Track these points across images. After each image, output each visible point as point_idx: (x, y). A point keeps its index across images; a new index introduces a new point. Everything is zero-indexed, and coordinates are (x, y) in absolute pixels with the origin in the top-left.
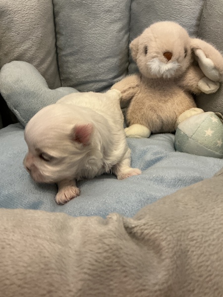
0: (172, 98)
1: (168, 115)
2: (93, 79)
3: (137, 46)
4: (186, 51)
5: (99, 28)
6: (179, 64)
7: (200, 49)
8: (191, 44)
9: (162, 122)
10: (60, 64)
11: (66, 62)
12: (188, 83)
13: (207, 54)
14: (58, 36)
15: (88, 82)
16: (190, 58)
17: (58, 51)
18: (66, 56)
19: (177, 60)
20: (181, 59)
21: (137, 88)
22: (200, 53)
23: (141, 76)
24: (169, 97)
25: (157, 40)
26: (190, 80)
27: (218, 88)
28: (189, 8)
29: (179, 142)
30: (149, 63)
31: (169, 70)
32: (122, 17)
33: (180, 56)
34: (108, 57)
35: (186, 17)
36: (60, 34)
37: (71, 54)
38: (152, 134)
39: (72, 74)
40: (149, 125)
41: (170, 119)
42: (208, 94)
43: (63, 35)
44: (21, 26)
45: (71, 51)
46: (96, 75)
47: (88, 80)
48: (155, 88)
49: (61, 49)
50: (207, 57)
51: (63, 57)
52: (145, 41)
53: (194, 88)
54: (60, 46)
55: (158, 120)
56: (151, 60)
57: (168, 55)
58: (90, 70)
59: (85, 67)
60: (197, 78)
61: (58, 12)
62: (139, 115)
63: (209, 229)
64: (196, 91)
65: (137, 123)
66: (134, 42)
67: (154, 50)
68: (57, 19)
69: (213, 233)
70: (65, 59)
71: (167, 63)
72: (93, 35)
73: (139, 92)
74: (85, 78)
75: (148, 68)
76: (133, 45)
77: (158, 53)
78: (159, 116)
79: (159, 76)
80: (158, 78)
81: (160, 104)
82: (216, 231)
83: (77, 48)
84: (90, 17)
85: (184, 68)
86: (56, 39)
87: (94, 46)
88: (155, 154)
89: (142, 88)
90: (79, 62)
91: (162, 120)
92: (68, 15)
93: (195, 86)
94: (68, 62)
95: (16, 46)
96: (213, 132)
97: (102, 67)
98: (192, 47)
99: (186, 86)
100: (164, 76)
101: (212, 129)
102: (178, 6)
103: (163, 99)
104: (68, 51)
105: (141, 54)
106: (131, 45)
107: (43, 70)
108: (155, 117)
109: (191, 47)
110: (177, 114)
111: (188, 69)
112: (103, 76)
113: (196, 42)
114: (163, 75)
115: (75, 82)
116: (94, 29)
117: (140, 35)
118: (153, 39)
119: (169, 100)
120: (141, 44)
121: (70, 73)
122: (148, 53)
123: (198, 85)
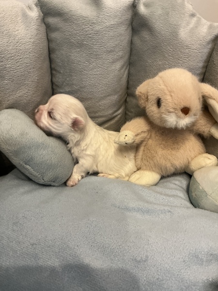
3: (146, 95)
5: (101, 69)
8: (202, 91)
14: (54, 72)
17: (54, 87)
21: (147, 132)
24: (181, 144)
25: (172, 94)
28: (197, 52)
30: (165, 116)
32: (124, 55)
34: (108, 96)
35: (194, 60)
36: (55, 70)
43: (60, 73)
44: (15, 73)
54: (56, 83)
57: (186, 111)
60: (209, 125)
61: (54, 49)
64: (208, 135)
68: (53, 56)
71: (184, 118)
72: (95, 76)
73: (148, 137)
75: (163, 120)
76: (140, 93)
77: (175, 109)
83: (76, 88)
84: (92, 58)
86: (52, 74)
87: (95, 86)
92: (66, 54)
93: (207, 132)
97: (103, 105)
102: (187, 50)
104: (67, 89)
110: (190, 159)
112: (103, 112)
116: (95, 70)
119: (182, 147)
120: (153, 95)
122: (162, 106)
123: (209, 131)
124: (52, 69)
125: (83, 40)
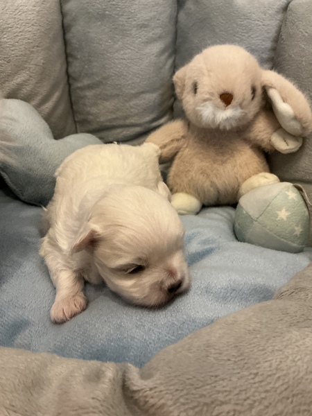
0: (233, 156)
1: (227, 182)
2: (121, 122)
3: (183, 80)
4: (254, 90)
5: (130, 51)
6: (243, 111)
7: (275, 88)
8: (262, 79)
9: (218, 192)
10: (73, 99)
11: (82, 98)
12: (257, 136)
13: (284, 96)
14: (70, 59)
15: (114, 127)
16: (260, 100)
17: (71, 81)
18: (81, 88)
19: (241, 105)
20: (245, 103)
21: (183, 140)
22: (274, 95)
23: (189, 124)
24: (228, 156)
25: (212, 74)
26: (260, 132)
27: (301, 145)
28: (261, 24)
29: (239, 225)
30: (199, 108)
31: (227, 119)
32: (164, 34)
33: (244, 100)
34: (142, 93)
35: (257, 37)
36: (72, 56)
37: (90, 87)
38: (204, 207)
39: (92, 115)
40: (199, 195)
41: (229, 188)
42: (286, 155)
43: (76, 59)
44: (12, 51)
45: (89, 82)
46: (126, 118)
47: (114, 124)
48: (208, 142)
49: (74, 79)
50: (284, 101)
51: (78, 91)
52: (194, 75)
53: (265, 143)
54: (73, 75)
55: (212, 189)
56: (202, 104)
57: (227, 98)
58: (118, 110)
59: (109, 105)
60: (269, 130)
61: (70, 27)
62: (186, 180)
63: (245, 400)
64: (269, 147)
65: (182, 191)
66: (179, 73)
67: (206, 89)
68: (69, 36)
69: (251, 407)
70: (81, 93)
71: (225, 110)
72: (121, 61)
73: (185, 146)
74: (109, 121)
75: (198, 115)
76: (177, 77)
77: (211, 94)
78: (213, 184)
79: (213, 126)
80: (212, 129)
81: (215, 166)
82: (257, 404)
83: (97, 79)
84: (117, 35)
85: (250, 115)
86: (68, 63)
87: (123, 77)
88: (204, 242)
89: (191, 141)
90: (101, 99)
91: (217, 188)
92: (84, 30)
93: (266, 140)
94: (85, 97)
95: (6, 79)
96: (289, 213)
97: (135, 107)
98: (263, 85)
99: (254, 140)
100: (221, 127)
101: (287, 210)
102: (245, 22)
103: (219, 158)
104: (86, 82)
105: (188, 93)
106: (175, 78)
107: (47, 111)
108: (207, 184)
109: (261, 84)
110: (240, 180)
111: (256, 116)
112: (136, 118)
113: (271, 77)
114: (219, 125)
115: (95, 126)
117: (187, 63)
118: (205, 71)
119: (229, 161)
120: (190, 78)
121: (89, 113)
122: (198, 94)
123: (270, 140)
124: (67, 55)
125: (105, 10)
